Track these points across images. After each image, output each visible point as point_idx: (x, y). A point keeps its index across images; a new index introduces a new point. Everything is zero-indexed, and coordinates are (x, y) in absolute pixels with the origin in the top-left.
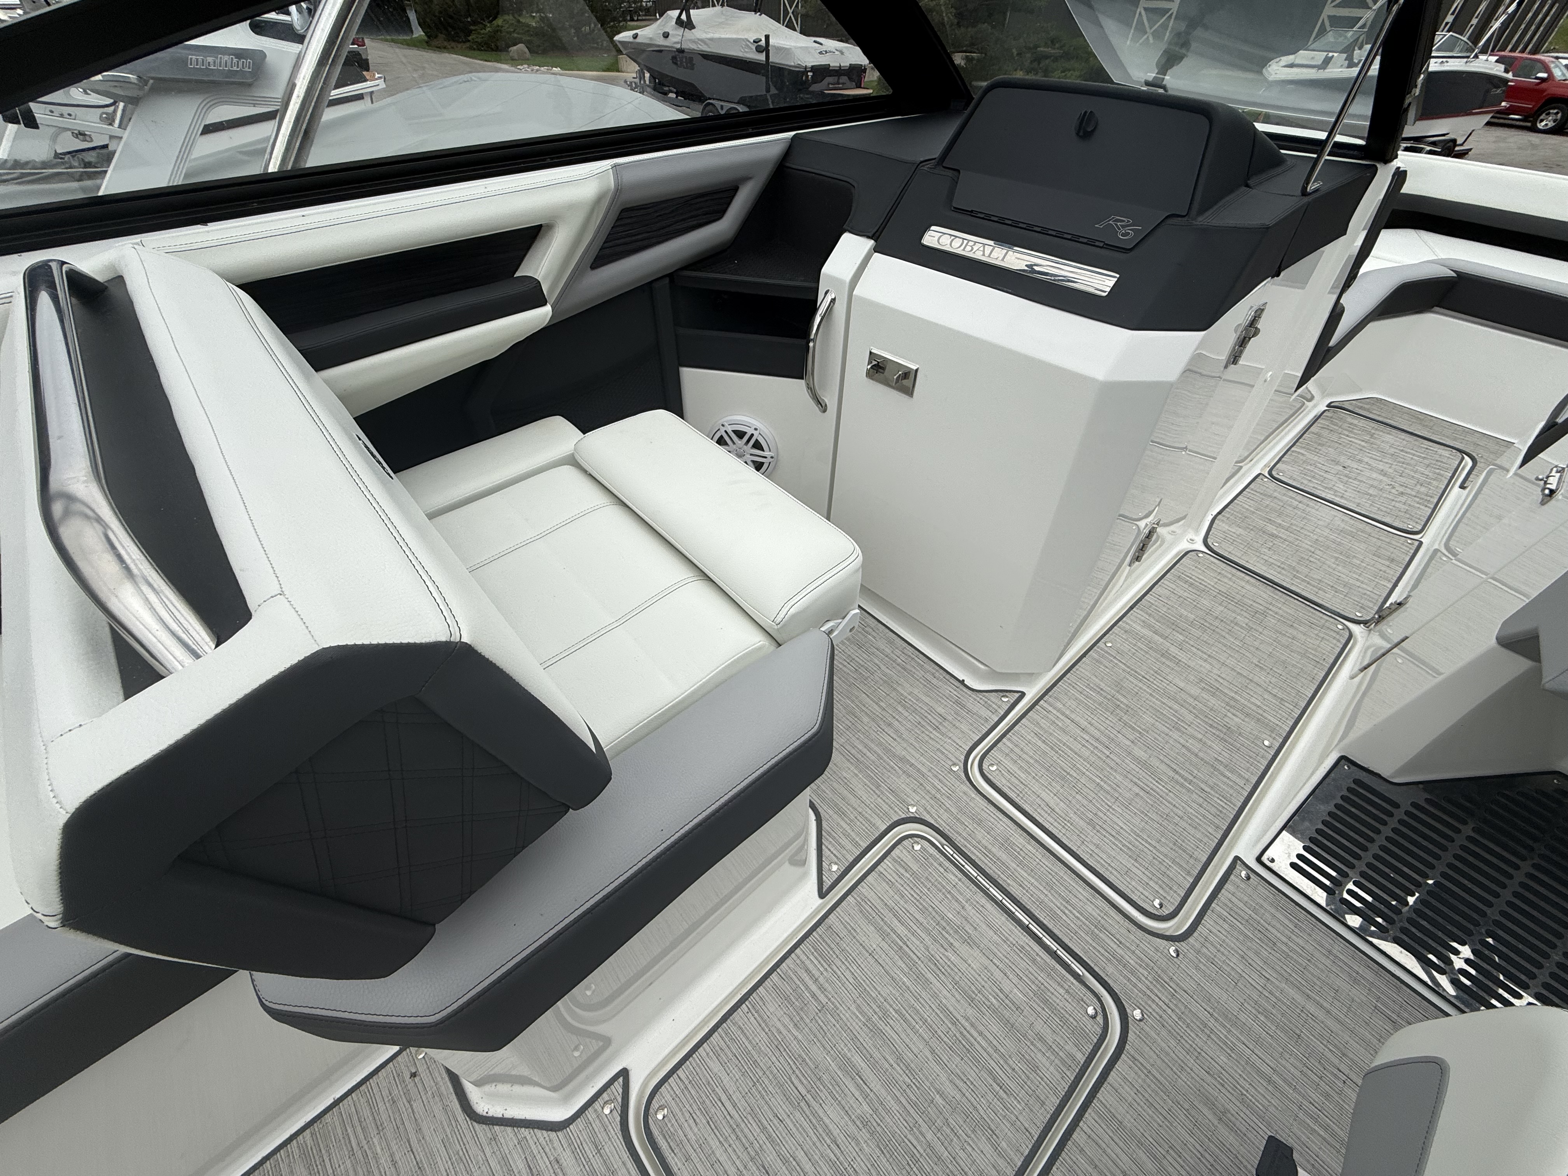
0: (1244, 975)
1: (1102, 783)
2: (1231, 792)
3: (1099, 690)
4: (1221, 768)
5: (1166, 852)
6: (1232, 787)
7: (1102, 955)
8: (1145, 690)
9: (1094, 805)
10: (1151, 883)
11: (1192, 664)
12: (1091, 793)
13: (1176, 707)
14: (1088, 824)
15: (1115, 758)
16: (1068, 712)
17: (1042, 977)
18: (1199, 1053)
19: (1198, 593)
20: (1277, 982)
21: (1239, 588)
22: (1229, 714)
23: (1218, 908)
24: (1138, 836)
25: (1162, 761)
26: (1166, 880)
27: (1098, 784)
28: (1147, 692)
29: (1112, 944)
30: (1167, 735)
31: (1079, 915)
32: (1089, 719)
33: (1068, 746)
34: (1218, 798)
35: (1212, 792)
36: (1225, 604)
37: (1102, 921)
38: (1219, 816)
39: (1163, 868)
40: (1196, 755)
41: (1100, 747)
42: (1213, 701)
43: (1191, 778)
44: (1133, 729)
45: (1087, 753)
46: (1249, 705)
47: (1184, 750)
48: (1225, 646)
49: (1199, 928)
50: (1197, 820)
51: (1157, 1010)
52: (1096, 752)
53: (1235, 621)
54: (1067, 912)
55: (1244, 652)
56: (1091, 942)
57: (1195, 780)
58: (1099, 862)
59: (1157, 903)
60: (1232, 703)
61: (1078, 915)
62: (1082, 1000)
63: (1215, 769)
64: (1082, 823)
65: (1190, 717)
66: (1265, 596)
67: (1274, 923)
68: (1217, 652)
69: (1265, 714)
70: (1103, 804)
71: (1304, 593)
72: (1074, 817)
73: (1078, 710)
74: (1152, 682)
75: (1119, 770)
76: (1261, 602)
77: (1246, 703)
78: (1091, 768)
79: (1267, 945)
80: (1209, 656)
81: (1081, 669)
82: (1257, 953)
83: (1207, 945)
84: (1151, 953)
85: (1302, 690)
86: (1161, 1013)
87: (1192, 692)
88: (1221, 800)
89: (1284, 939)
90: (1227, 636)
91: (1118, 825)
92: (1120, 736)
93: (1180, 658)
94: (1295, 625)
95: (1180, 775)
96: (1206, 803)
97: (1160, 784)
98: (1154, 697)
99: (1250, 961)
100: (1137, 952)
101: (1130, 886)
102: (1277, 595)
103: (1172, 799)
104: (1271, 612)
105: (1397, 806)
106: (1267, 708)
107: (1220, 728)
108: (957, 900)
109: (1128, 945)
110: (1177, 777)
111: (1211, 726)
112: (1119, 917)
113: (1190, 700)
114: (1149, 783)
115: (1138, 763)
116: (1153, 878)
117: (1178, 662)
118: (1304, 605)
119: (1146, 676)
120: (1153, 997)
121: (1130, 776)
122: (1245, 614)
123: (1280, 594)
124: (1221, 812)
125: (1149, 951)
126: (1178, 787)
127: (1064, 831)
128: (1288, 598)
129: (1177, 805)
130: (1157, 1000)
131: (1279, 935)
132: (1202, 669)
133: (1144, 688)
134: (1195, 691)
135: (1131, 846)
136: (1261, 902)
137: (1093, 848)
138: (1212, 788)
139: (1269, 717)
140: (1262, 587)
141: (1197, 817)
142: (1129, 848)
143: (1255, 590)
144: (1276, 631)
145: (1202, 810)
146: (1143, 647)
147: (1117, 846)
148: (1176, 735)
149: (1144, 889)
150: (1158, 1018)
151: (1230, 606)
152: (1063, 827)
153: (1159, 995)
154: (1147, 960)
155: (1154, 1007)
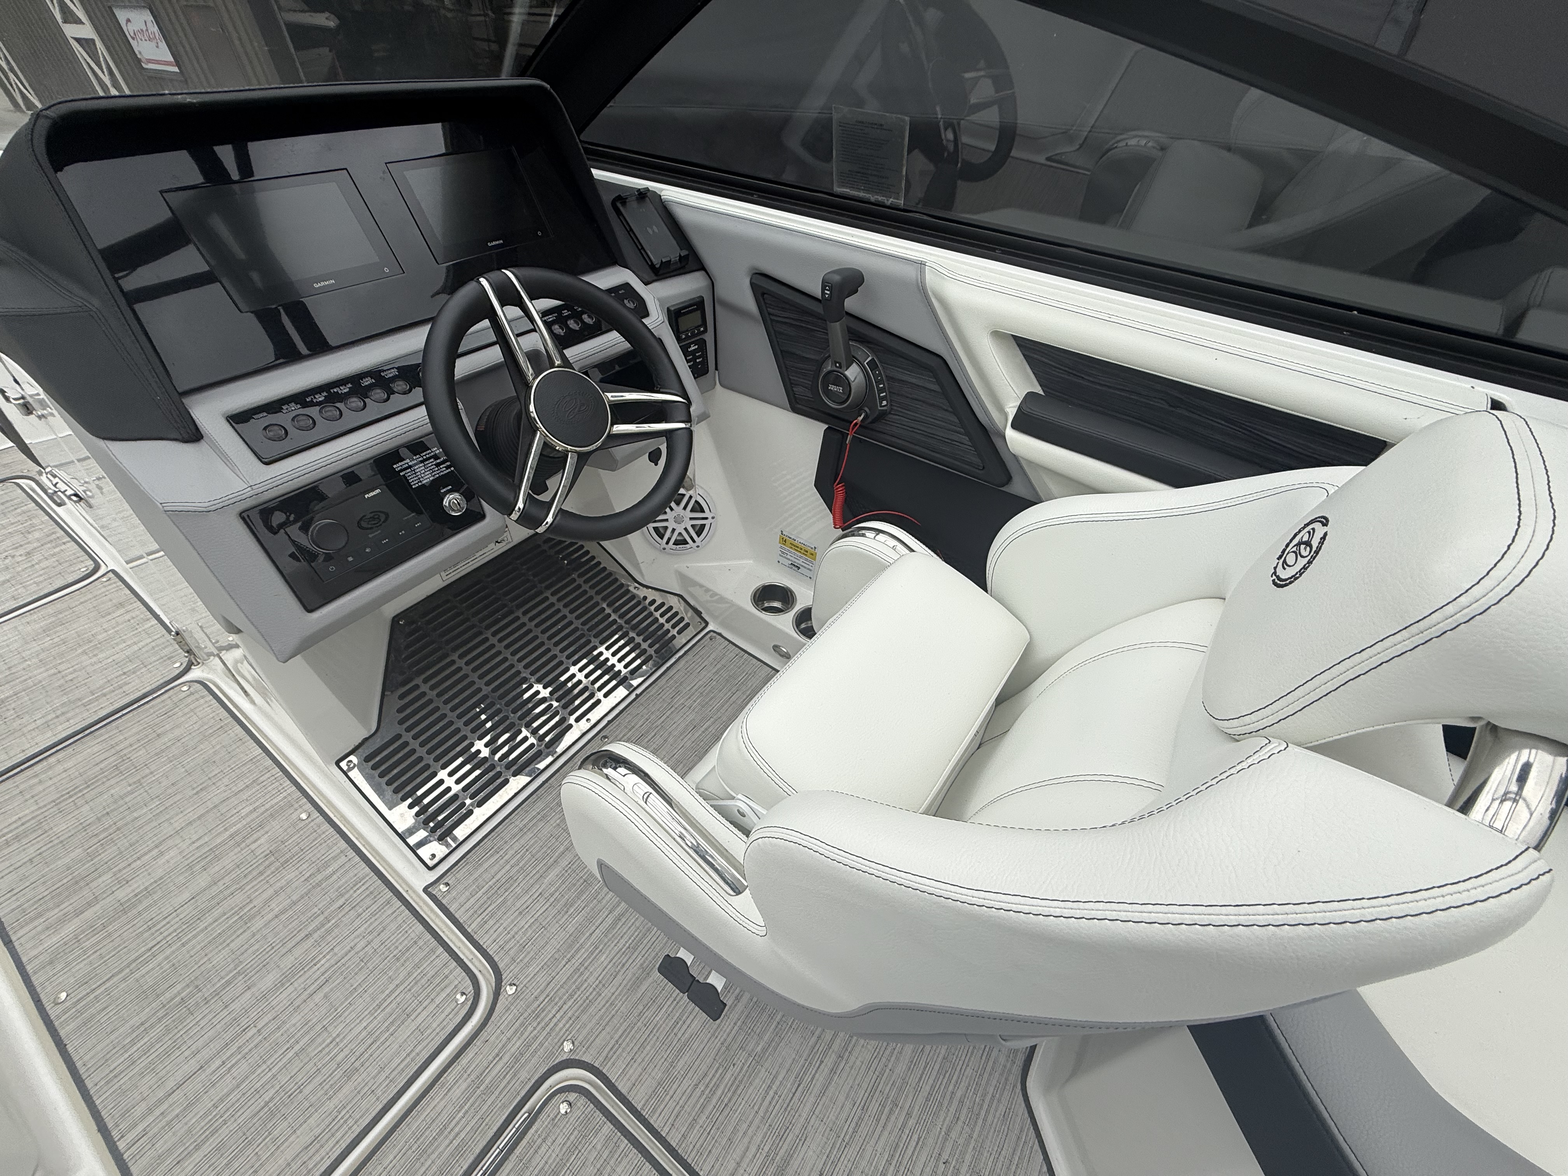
0: (536, 916)
1: (297, 1048)
2: (351, 874)
3: (142, 1029)
4: (319, 877)
5: (405, 973)
6: (346, 872)
7: (508, 1083)
8: (173, 952)
9: (324, 1065)
10: (437, 1001)
11: (160, 873)
12: (308, 1067)
13: (217, 913)
14: (349, 1078)
15: (266, 1020)
16: (161, 1094)
18: (600, 982)
19: (40, 832)
20: (543, 886)
21: (64, 775)
22: (253, 847)
23: (473, 926)
24: (379, 1006)
25: (290, 950)
26: (437, 981)
27: (297, 1054)
28: (178, 949)
29: (498, 1067)
30: (254, 935)
31: (463, 1111)
32: (186, 1054)
33: (222, 1100)
34: (355, 891)
35: (347, 896)
36: (80, 802)
37: (472, 1077)
38: (375, 897)
39: (423, 981)
40: (294, 903)
41: (241, 1041)
42: (227, 862)
43: (321, 918)
44: (228, 983)
45: (244, 1067)
46: (248, 820)
47: (283, 917)
48: (150, 821)
49: (491, 953)
50: (375, 925)
51: (563, 1021)
52: (246, 1050)
53: (116, 797)
54: (457, 1130)
55: (171, 801)
56: (493, 1097)
57: (326, 914)
58: (403, 1070)
59: (461, 999)
60: (238, 839)
61: (461, 1114)
62: (553, 1120)
63: (319, 885)
64: (345, 1090)
65: (239, 898)
66: (96, 749)
67: (493, 871)
68: (155, 835)
69: (267, 806)
70: (327, 1050)
71: (117, 706)
72: (335, 1101)
73: (164, 1072)
74: (165, 938)
75: (283, 1017)
76: (102, 757)
77: (244, 822)
78: (269, 1063)
79: (512, 885)
80: (157, 847)
81: (86, 1058)
82: (518, 898)
83: (507, 947)
84: (511, 1017)
85: (251, 756)
86: (566, 1018)
87: (203, 884)
88: (358, 889)
89: (508, 867)
90: (135, 815)
91: (360, 1033)
92: (232, 1007)
93: (142, 887)
94: (159, 731)
95: (315, 930)
96: (357, 908)
97: (319, 961)
98: (190, 940)
99: (525, 906)
100: (508, 1035)
101: (438, 1030)
102: (102, 735)
103: (342, 949)
104: (125, 752)
105: (399, 736)
106: (261, 801)
107: (267, 863)
109: (500, 1045)
110: (316, 936)
111: (261, 873)
112: (470, 1053)
113: (215, 890)
114: (315, 976)
115: (283, 985)
116: (432, 997)
117: (148, 892)
118: (135, 712)
119: (150, 945)
120: (552, 1025)
121: (296, 1003)
122: (113, 782)
123: (103, 730)
124: (371, 893)
125: (509, 1019)
126: (329, 938)
127: (351, 1122)
128: (114, 724)
129: (352, 944)
130: (555, 1020)
131: (504, 871)
132: (172, 862)
133: (168, 952)
134: (203, 880)
135: (391, 1020)
136: (472, 878)
137: (383, 1076)
138: (342, 895)
139: (273, 802)
140: (79, 747)
141: (371, 924)
142: (392, 1023)
143: (79, 757)
144: (156, 754)
145: (365, 915)
146: (93, 940)
147: (386, 1040)
148: (258, 923)
149: (442, 1012)
150: (571, 1022)
151: (88, 797)
152: (345, 1122)
153: (551, 1015)
154: (517, 1024)
155: (561, 1025)
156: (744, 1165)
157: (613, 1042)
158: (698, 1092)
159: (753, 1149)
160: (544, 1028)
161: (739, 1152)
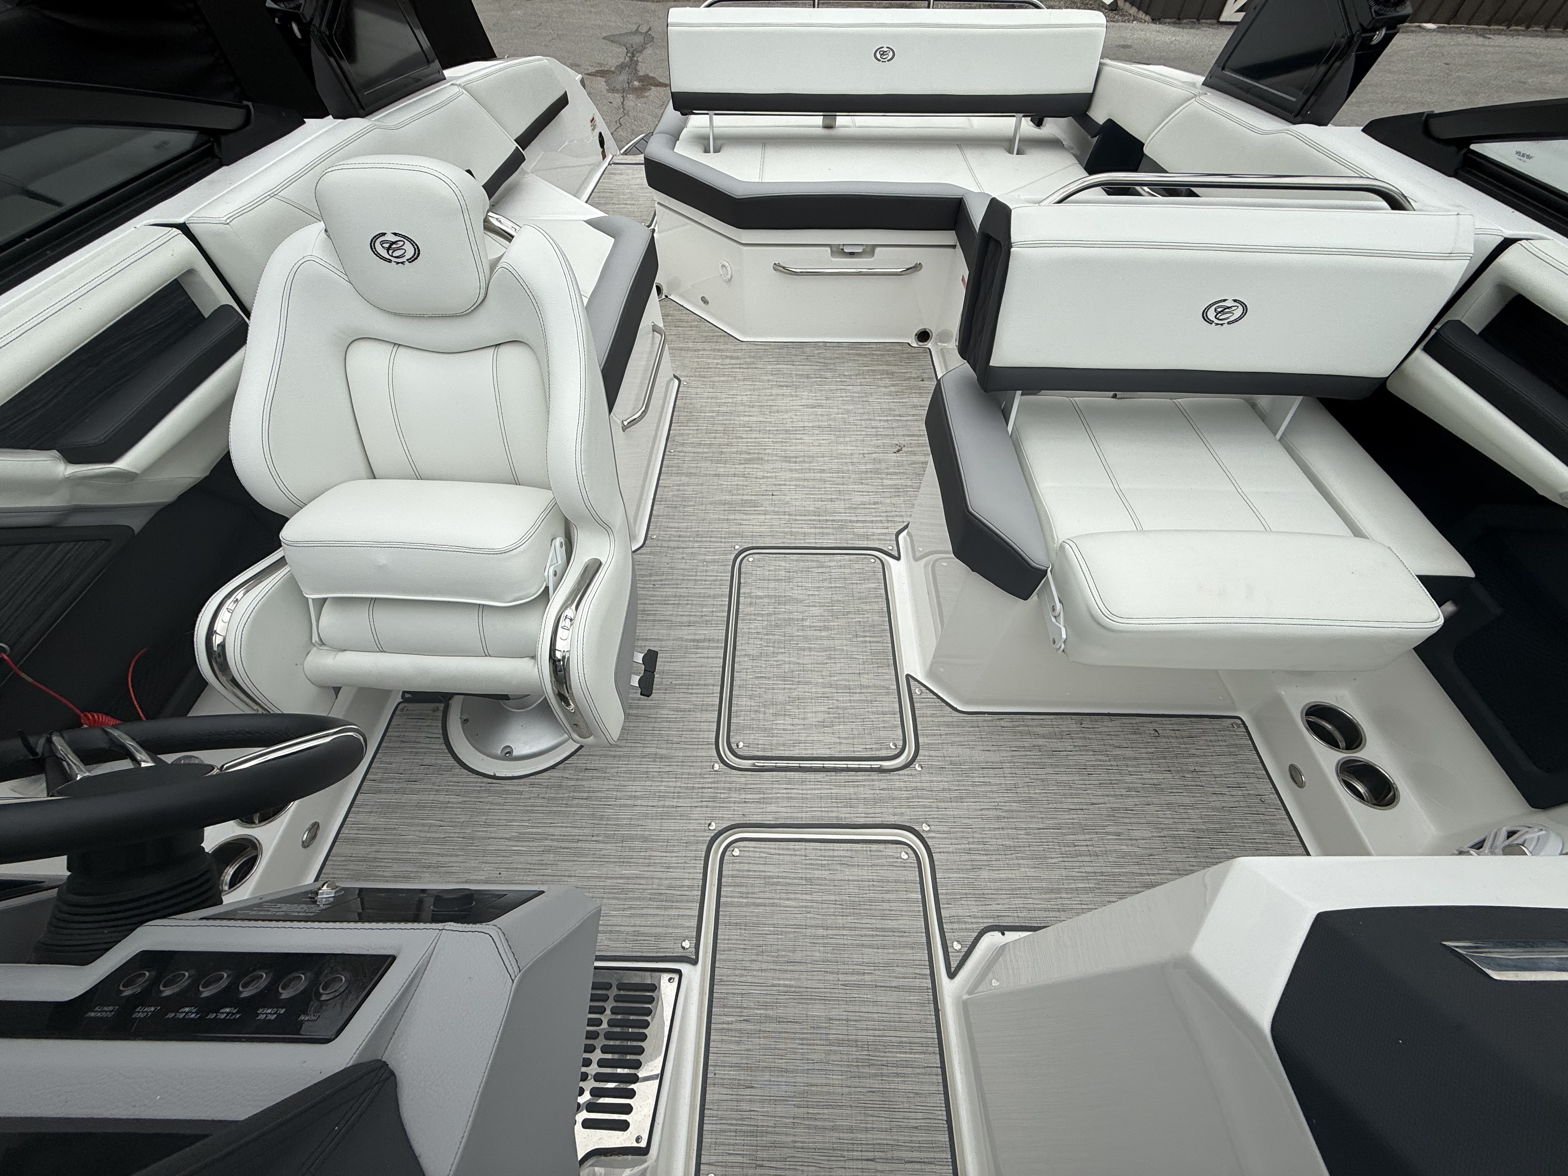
2: (724, 1048)
3: (898, 1068)
4: (742, 1076)
5: (749, 909)
6: (725, 1055)
7: (751, 784)
10: (746, 866)
14: (811, 878)
15: (831, 976)
17: (775, 740)
23: (696, 893)
27: (827, 929)
29: (749, 796)
34: (732, 1023)
35: (738, 1026)
38: (725, 999)
49: (703, 863)
50: (739, 971)
51: (707, 780)
59: (736, 852)
62: (748, 748)
83: (694, 855)
84: (725, 813)
88: (729, 1023)
96: (740, 1004)
100: (733, 805)
108: (845, 738)
109: (740, 805)
112: (753, 820)
114: (792, 976)
116: (747, 873)
120: (713, 785)
121: (810, 966)
124: (725, 1007)
125: (728, 813)
126: (769, 998)
129: (760, 973)
130: (710, 786)
131: (649, 910)
135: (774, 887)
136: (668, 931)
137: (796, 859)
138: (741, 1033)
141: (741, 976)
145: (740, 989)
147: (783, 878)
150: (705, 776)
153: (710, 790)
154: (725, 805)
155: (710, 780)
156: (706, 656)
157: (699, 747)
158: (694, 691)
159: (698, 655)
160: (717, 788)
161: (703, 660)
